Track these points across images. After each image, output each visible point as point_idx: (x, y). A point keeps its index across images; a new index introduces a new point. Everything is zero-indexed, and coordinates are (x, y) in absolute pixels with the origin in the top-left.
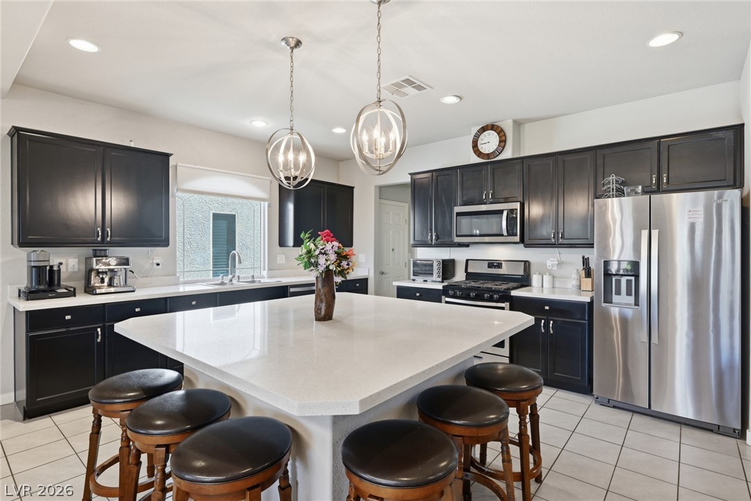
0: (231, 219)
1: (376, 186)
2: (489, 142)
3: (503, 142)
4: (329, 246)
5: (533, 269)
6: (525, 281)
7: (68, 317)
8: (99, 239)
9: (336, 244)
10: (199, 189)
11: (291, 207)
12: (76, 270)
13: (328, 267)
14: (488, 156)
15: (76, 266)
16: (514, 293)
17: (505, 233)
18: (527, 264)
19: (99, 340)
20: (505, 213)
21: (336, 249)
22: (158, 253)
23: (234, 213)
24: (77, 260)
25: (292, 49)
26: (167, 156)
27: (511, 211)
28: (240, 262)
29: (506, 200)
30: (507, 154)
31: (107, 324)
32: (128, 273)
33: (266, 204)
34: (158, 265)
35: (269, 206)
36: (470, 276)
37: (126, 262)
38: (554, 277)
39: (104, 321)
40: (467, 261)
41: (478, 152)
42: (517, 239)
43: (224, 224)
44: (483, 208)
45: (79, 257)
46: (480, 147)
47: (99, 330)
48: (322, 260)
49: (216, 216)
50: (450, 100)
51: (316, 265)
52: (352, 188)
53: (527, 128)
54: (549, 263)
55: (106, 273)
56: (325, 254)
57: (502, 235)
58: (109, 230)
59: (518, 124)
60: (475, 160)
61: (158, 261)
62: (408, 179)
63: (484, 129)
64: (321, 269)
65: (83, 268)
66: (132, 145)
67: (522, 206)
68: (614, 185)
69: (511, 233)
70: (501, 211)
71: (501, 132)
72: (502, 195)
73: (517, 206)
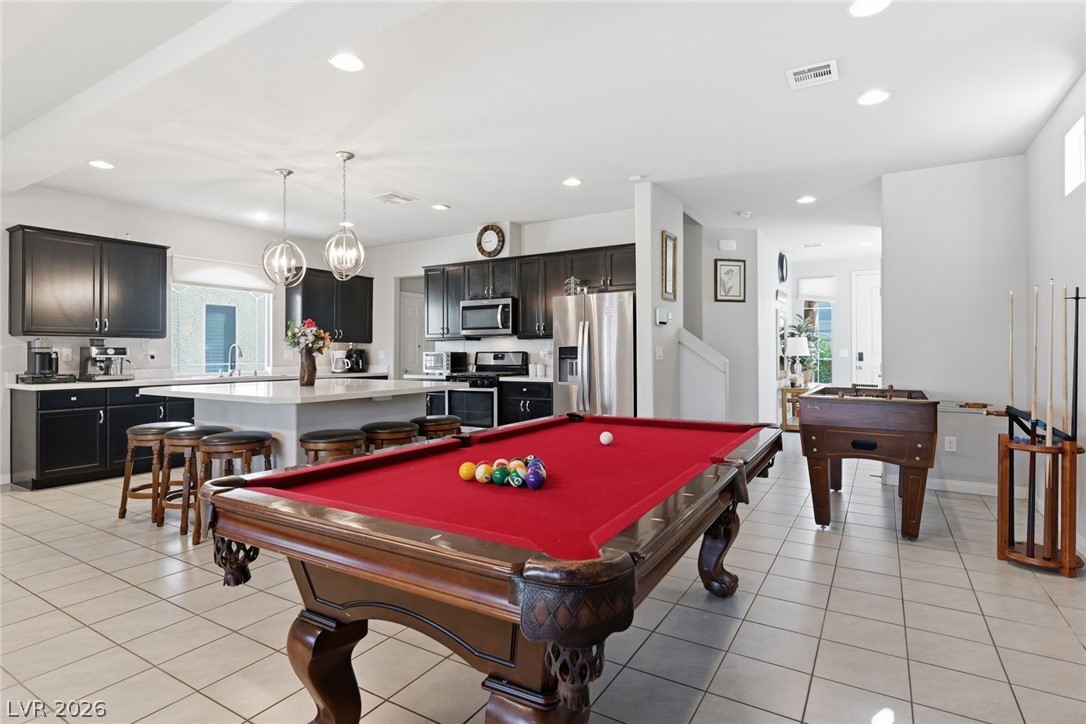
0: (230, 313)
1: (396, 278)
2: (491, 241)
3: (502, 241)
4: (308, 331)
5: (532, 359)
6: (523, 370)
7: (74, 399)
8: (97, 329)
9: (314, 329)
10: (198, 281)
12: (70, 359)
13: (307, 345)
14: (489, 254)
15: (70, 356)
16: (502, 379)
17: (501, 326)
18: (525, 356)
19: (101, 422)
20: (500, 307)
21: (314, 332)
22: (153, 345)
23: (232, 305)
24: (70, 350)
25: (285, 177)
26: (164, 249)
27: (505, 306)
28: (241, 355)
29: (504, 296)
30: (505, 254)
31: (109, 408)
32: (124, 362)
33: (271, 296)
34: (153, 357)
35: (275, 298)
36: (480, 368)
37: (121, 351)
38: (546, 366)
39: (106, 405)
40: (477, 353)
41: (482, 251)
42: (509, 331)
43: (220, 318)
44: (485, 302)
45: (72, 347)
46: (483, 245)
47: (101, 412)
48: (302, 340)
49: (210, 309)
50: (440, 207)
51: (299, 343)
52: (372, 279)
53: (526, 229)
54: (542, 354)
55: (103, 361)
56: (305, 335)
57: (498, 328)
58: (106, 320)
59: (517, 227)
60: (481, 257)
61: (153, 353)
62: (422, 273)
63: (486, 229)
64: (302, 346)
65: (77, 358)
66: (129, 238)
67: (515, 301)
68: (573, 285)
69: (505, 326)
70: (497, 306)
71: (500, 233)
72: (500, 291)
73: (509, 301)
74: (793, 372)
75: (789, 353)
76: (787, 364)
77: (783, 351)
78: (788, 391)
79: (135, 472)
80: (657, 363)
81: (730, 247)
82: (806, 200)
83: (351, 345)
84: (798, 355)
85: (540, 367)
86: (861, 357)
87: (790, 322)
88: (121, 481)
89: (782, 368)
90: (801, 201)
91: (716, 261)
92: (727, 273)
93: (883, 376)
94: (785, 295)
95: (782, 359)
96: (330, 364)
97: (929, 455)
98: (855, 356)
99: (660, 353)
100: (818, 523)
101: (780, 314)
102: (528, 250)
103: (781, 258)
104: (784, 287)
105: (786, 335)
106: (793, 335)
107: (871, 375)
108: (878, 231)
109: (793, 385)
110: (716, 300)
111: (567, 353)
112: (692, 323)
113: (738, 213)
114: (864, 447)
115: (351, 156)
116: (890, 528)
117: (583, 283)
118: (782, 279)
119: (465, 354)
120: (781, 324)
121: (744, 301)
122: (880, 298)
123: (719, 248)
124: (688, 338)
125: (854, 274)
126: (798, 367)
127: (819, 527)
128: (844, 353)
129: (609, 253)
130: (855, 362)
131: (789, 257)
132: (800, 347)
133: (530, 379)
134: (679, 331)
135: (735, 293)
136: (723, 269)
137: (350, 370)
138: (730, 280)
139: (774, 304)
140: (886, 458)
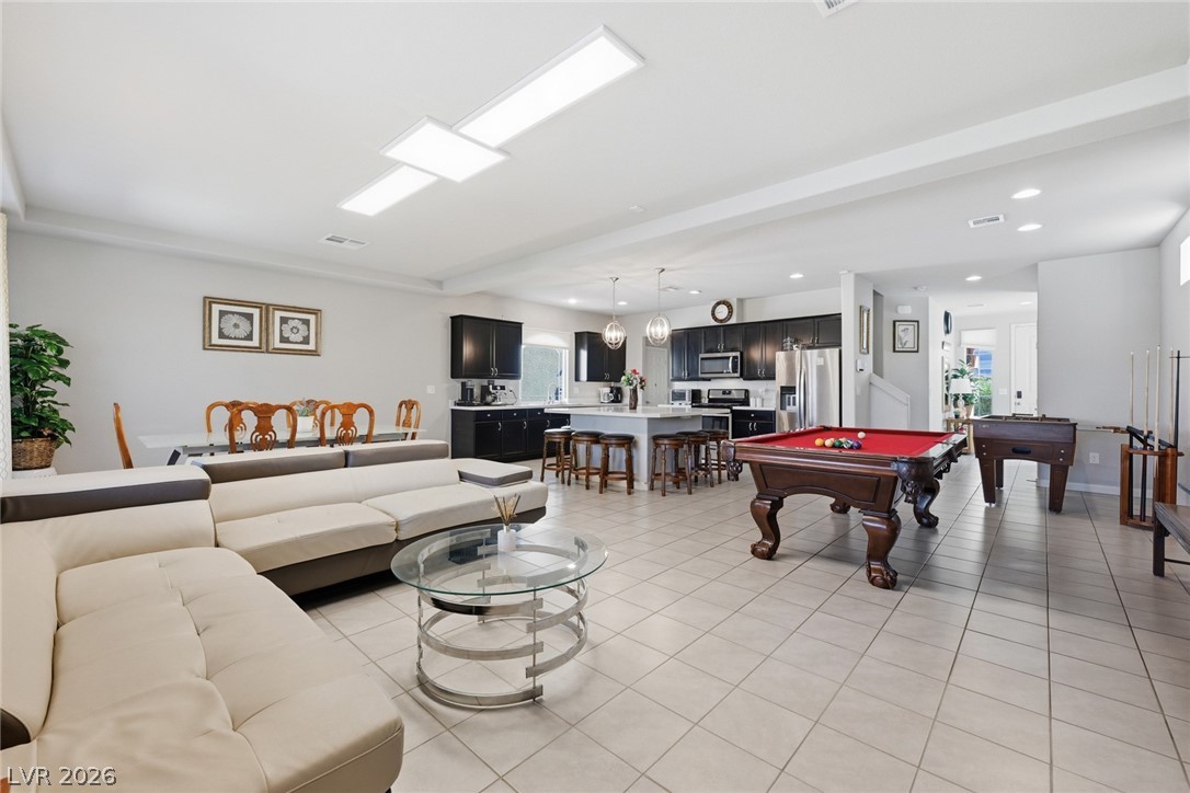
2: (722, 312)
3: (731, 312)
5: (751, 394)
6: (746, 402)
7: (489, 416)
8: (492, 374)
11: (584, 354)
14: (721, 321)
16: (733, 408)
17: (731, 372)
18: (747, 391)
19: (500, 430)
20: (731, 358)
25: (614, 281)
26: (521, 324)
27: (735, 358)
29: (732, 350)
30: (733, 321)
33: (569, 351)
36: (711, 400)
37: (503, 388)
38: (763, 398)
40: (709, 390)
41: (716, 319)
42: (738, 375)
44: (716, 355)
45: (479, 385)
46: (716, 314)
47: (499, 424)
50: (694, 292)
53: (748, 303)
54: (760, 390)
57: (728, 373)
58: (496, 369)
59: (741, 301)
60: (714, 323)
62: (668, 334)
63: (718, 304)
67: (742, 354)
68: (789, 343)
69: (734, 371)
70: (728, 358)
71: (729, 306)
72: (729, 347)
73: (738, 354)
74: (956, 406)
75: (953, 391)
76: (951, 400)
77: (948, 389)
78: (952, 421)
79: (548, 457)
80: (857, 398)
81: (906, 311)
82: (974, 278)
83: (613, 384)
84: (961, 393)
85: (758, 400)
86: (1019, 395)
87: (953, 367)
88: (541, 460)
89: (947, 403)
90: (969, 279)
91: (894, 322)
92: (904, 331)
93: (1038, 409)
94: (949, 344)
95: (946, 396)
96: (600, 397)
97: (1070, 457)
98: (1014, 394)
99: (859, 392)
100: (986, 501)
101: (946, 360)
102: (750, 318)
103: (947, 315)
104: (948, 338)
105: (950, 376)
106: (955, 377)
107: (1029, 407)
108: (1036, 294)
109: (957, 416)
110: (894, 351)
111: (788, 390)
112: (878, 369)
113: (916, 288)
114: (1021, 452)
115: (663, 270)
116: (1042, 508)
117: (796, 341)
118: (947, 332)
119: (699, 391)
120: (946, 367)
121: (917, 351)
122: (1036, 351)
123: (897, 312)
124: (876, 379)
125: (1013, 326)
126: (961, 402)
127: (988, 504)
128: (1004, 392)
129: (816, 320)
130: (1014, 399)
131: (953, 315)
132: (962, 386)
133: (752, 407)
134: (870, 376)
135: (910, 345)
136: (900, 328)
137: (613, 402)
138: (906, 336)
139: (941, 353)
140: (1039, 459)
